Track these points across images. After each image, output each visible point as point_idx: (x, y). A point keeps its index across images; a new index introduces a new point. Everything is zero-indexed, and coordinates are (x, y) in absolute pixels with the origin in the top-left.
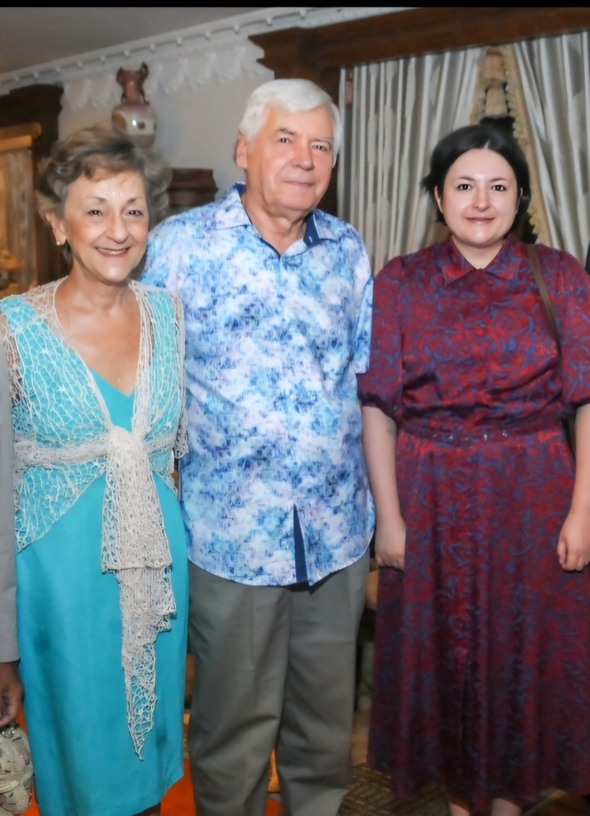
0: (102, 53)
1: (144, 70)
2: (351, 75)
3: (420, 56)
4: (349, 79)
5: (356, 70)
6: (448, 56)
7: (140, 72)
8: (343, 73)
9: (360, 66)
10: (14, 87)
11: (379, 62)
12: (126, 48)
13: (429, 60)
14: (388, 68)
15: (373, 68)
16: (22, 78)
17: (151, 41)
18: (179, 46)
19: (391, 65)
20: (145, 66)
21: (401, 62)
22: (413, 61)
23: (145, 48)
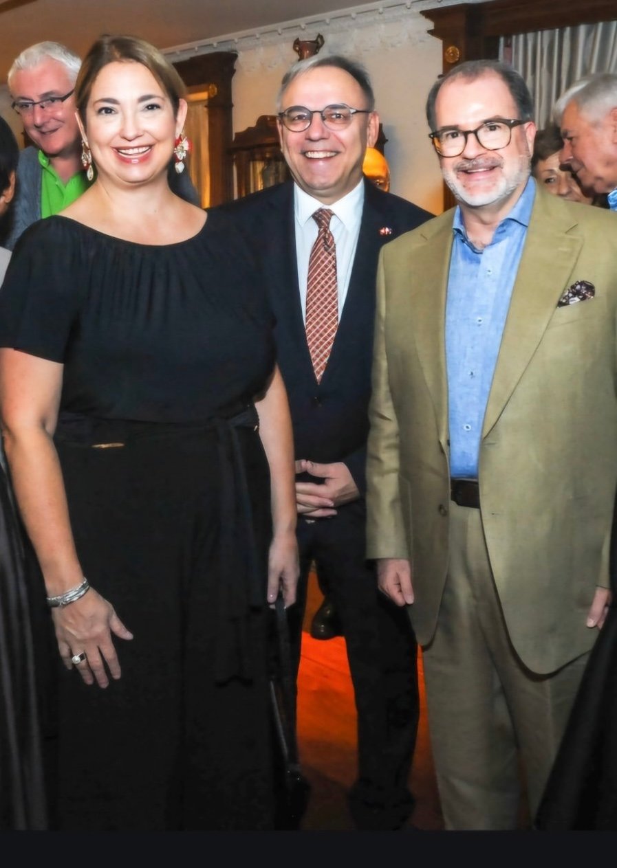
0: (279, 26)
1: (319, 40)
2: (509, 42)
3: (575, 25)
4: (508, 45)
5: (514, 37)
6: (601, 25)
7: (316, 42)
8: (502, 40)
9: (517, 34)
10: (193, 55)
11: (535, 31)
12: (302, 22)
13: (582, 29)
14: (544, 37)
15: (530, 36)
16: (201, 47)
17: (327, 16)
18: (354, 19)
19: (546, 33)
20: (320, 37)
21: (557, 30)
22: (568, 31)
23: (322, 21)
